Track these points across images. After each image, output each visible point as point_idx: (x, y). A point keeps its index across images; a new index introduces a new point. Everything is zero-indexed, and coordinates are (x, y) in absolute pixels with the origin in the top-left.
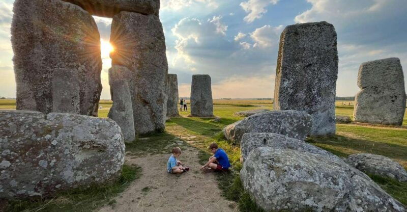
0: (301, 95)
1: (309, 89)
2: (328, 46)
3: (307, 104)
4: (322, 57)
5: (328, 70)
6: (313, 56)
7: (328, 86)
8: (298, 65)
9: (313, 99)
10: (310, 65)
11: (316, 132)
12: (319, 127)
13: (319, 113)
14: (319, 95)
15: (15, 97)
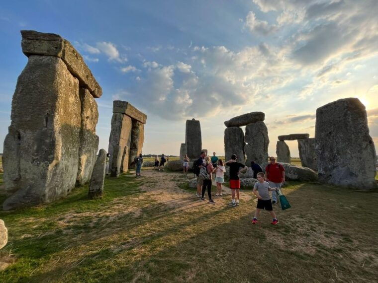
0: (327, 154)
1: (332, 150)
2: (339, 118)
3: (331, 161)
4: (337, 126)
5: (342, 135)
6: (331, 126)
7: (344, 147)
8: (323, 134)
9: (335, 157)
10: (330, 133)
11: (339, 182)
12: (341, 179)
13: (340, 168)
14: (339, 154)
15: (224, 155)
